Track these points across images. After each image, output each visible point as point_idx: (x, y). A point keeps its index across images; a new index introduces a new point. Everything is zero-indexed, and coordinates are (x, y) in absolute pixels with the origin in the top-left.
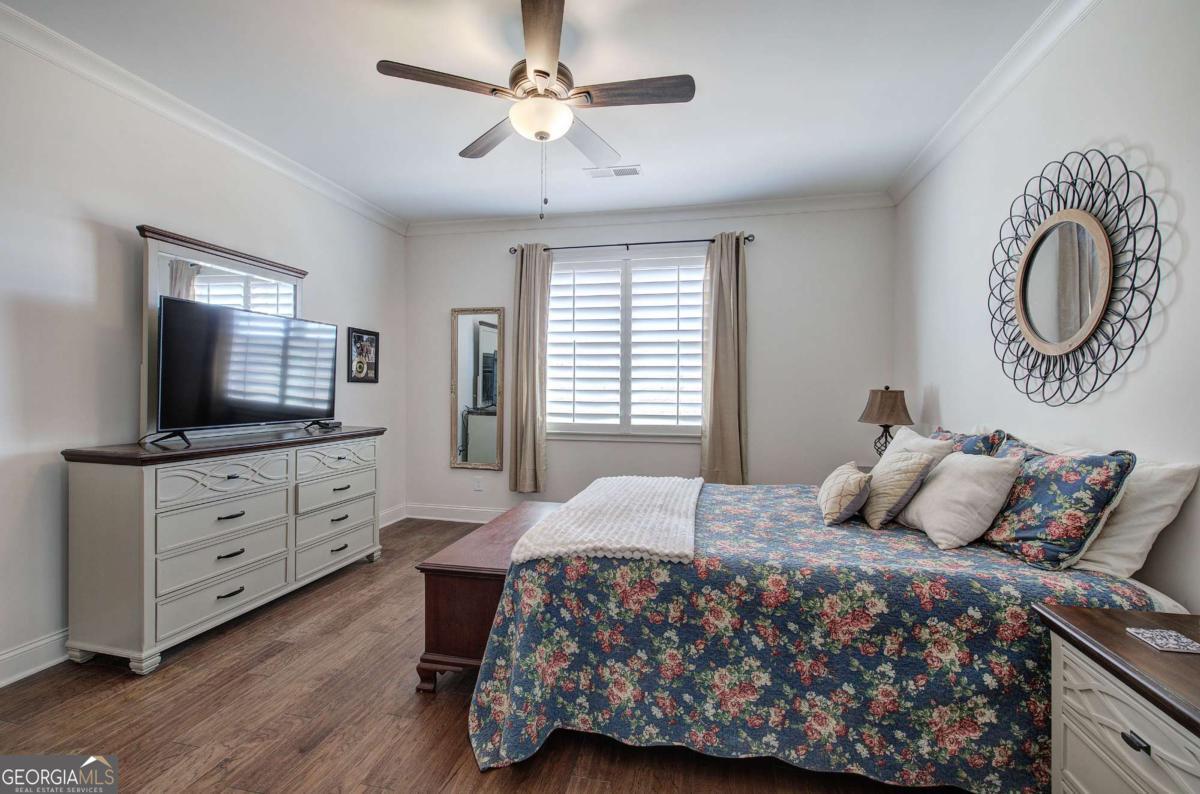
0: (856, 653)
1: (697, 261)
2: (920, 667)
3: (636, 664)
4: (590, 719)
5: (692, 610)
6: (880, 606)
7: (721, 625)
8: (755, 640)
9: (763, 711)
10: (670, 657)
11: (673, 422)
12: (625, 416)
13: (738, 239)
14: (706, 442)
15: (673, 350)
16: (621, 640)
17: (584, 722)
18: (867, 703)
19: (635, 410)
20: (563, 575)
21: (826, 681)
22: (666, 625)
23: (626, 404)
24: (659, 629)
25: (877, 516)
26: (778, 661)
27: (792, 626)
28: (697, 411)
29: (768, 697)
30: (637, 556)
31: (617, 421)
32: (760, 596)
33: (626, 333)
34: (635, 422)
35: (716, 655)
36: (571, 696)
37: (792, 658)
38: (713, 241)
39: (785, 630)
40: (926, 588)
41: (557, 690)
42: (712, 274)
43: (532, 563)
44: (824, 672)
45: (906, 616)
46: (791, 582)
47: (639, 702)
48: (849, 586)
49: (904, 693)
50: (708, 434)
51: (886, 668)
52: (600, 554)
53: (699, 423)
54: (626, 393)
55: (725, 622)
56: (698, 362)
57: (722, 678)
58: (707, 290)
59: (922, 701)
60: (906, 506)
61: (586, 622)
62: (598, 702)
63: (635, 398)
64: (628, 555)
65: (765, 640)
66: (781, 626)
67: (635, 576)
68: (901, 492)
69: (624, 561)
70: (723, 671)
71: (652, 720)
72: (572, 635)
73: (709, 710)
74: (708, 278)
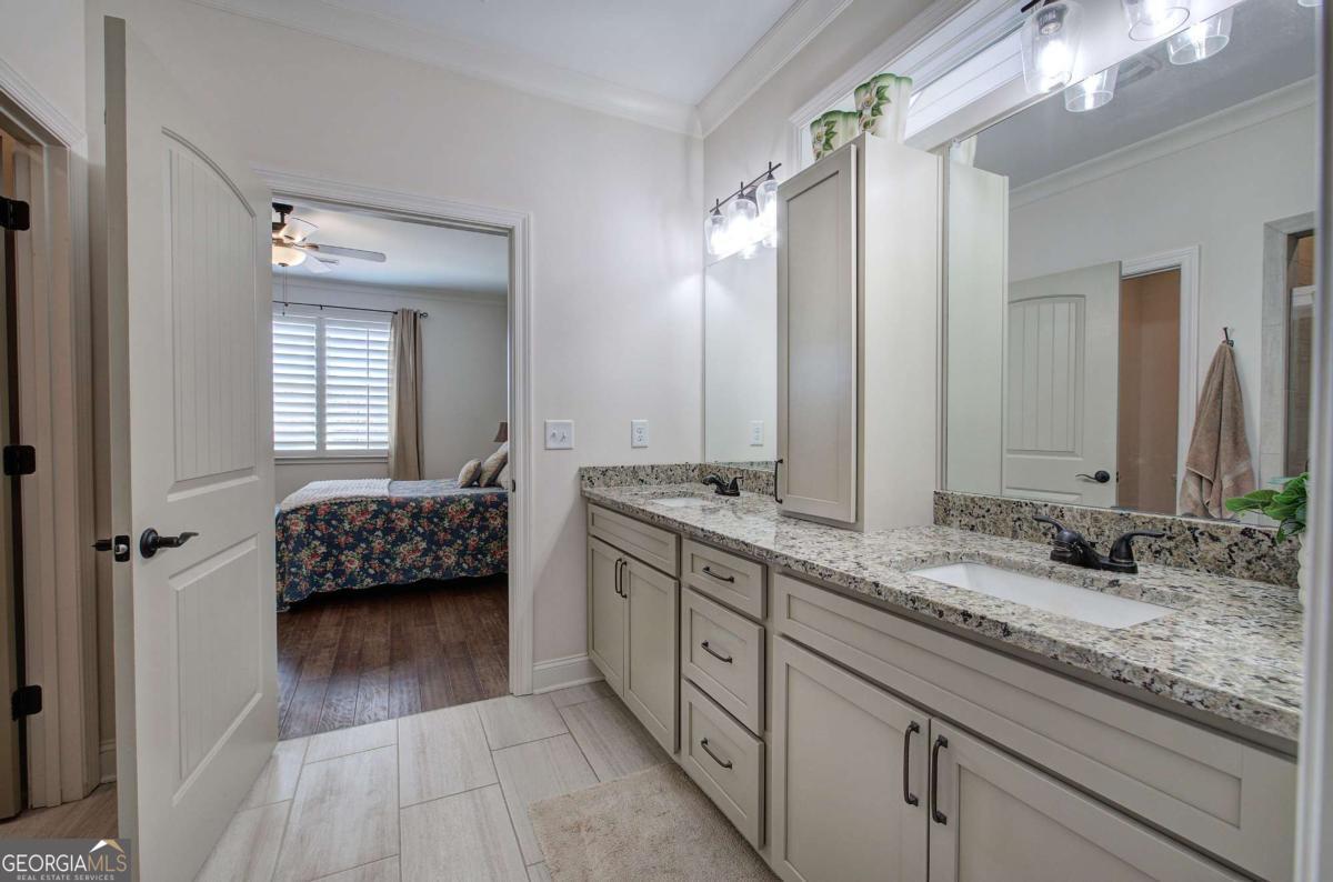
0: (463, 527)
1: (384, 327)
2: (486, 528)
3: (359, 550)
4: (333, 584)
5: (389, 520)
6: (471, 506)
7: (403, 525)
8: (419, 528)
9: (423, 559)
10: (378, 544)
11: (365, 447)
12: (321, 443)
13: (415, 314)
14: (392, 461)
15: (364, 393)
16: (351, 540)
17: (330, 586)
18: (466, 547)
19: (329, 438)
20: (316, 513)
21: (450, 541)
22: (376, 529)
23: (321, 433)
24: (372, 532)
25: (484, 480)
26: (430, 537)
27: (435, 520)
28: (384, 438)
29: (425, 553)
30: (359, 499)
31: (314, 448)
32: (421, 510)
33: (321, 377)
34: (329, 447)
35: (402, 538)
36: (322, 575)
37: (436, 533)
38: (396, 313)
39: (432, 522)
40: (489, 498)
41: (314, 572)
42: (395, 337)
43: (295, 511)
44: (449, 537)
45: (481, 509)
46: (435, 502)
47: (362, 568)
48: (459, 500)
49: (480, 539)
50: (393, 454)
51: (474, 531)
52: (338, 501)
53: (386, 447)
54: (321, 425)
55: (405, 523)
56: (385, 402)
57: (403, 549)
58: (392, 349)
59: (487, 541)
60: (498, 475)
61: (331, 536)
62: (337, 573)
63: (329, 429)
64: (354, 500)
65: (423, 528)
66: (430, 521)
67: (358, 509)
68: (494, 469)
69: (352, 503)
70: (404, 545)
71: (369, 575)
72: (322, 544)
73: (398, 564)
74: (392, 339)
